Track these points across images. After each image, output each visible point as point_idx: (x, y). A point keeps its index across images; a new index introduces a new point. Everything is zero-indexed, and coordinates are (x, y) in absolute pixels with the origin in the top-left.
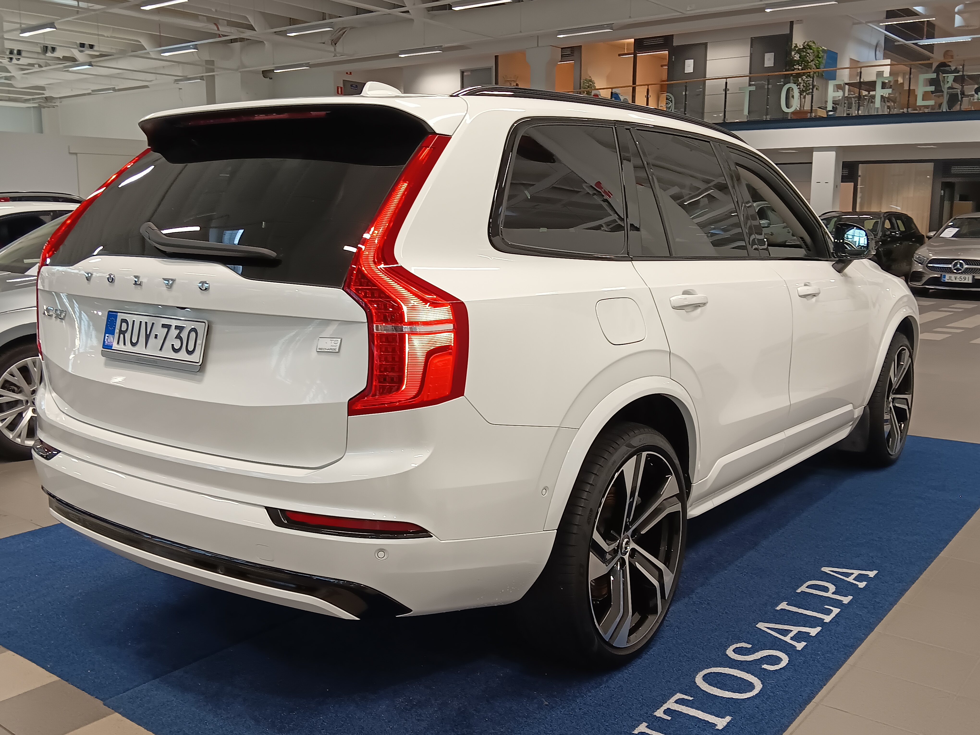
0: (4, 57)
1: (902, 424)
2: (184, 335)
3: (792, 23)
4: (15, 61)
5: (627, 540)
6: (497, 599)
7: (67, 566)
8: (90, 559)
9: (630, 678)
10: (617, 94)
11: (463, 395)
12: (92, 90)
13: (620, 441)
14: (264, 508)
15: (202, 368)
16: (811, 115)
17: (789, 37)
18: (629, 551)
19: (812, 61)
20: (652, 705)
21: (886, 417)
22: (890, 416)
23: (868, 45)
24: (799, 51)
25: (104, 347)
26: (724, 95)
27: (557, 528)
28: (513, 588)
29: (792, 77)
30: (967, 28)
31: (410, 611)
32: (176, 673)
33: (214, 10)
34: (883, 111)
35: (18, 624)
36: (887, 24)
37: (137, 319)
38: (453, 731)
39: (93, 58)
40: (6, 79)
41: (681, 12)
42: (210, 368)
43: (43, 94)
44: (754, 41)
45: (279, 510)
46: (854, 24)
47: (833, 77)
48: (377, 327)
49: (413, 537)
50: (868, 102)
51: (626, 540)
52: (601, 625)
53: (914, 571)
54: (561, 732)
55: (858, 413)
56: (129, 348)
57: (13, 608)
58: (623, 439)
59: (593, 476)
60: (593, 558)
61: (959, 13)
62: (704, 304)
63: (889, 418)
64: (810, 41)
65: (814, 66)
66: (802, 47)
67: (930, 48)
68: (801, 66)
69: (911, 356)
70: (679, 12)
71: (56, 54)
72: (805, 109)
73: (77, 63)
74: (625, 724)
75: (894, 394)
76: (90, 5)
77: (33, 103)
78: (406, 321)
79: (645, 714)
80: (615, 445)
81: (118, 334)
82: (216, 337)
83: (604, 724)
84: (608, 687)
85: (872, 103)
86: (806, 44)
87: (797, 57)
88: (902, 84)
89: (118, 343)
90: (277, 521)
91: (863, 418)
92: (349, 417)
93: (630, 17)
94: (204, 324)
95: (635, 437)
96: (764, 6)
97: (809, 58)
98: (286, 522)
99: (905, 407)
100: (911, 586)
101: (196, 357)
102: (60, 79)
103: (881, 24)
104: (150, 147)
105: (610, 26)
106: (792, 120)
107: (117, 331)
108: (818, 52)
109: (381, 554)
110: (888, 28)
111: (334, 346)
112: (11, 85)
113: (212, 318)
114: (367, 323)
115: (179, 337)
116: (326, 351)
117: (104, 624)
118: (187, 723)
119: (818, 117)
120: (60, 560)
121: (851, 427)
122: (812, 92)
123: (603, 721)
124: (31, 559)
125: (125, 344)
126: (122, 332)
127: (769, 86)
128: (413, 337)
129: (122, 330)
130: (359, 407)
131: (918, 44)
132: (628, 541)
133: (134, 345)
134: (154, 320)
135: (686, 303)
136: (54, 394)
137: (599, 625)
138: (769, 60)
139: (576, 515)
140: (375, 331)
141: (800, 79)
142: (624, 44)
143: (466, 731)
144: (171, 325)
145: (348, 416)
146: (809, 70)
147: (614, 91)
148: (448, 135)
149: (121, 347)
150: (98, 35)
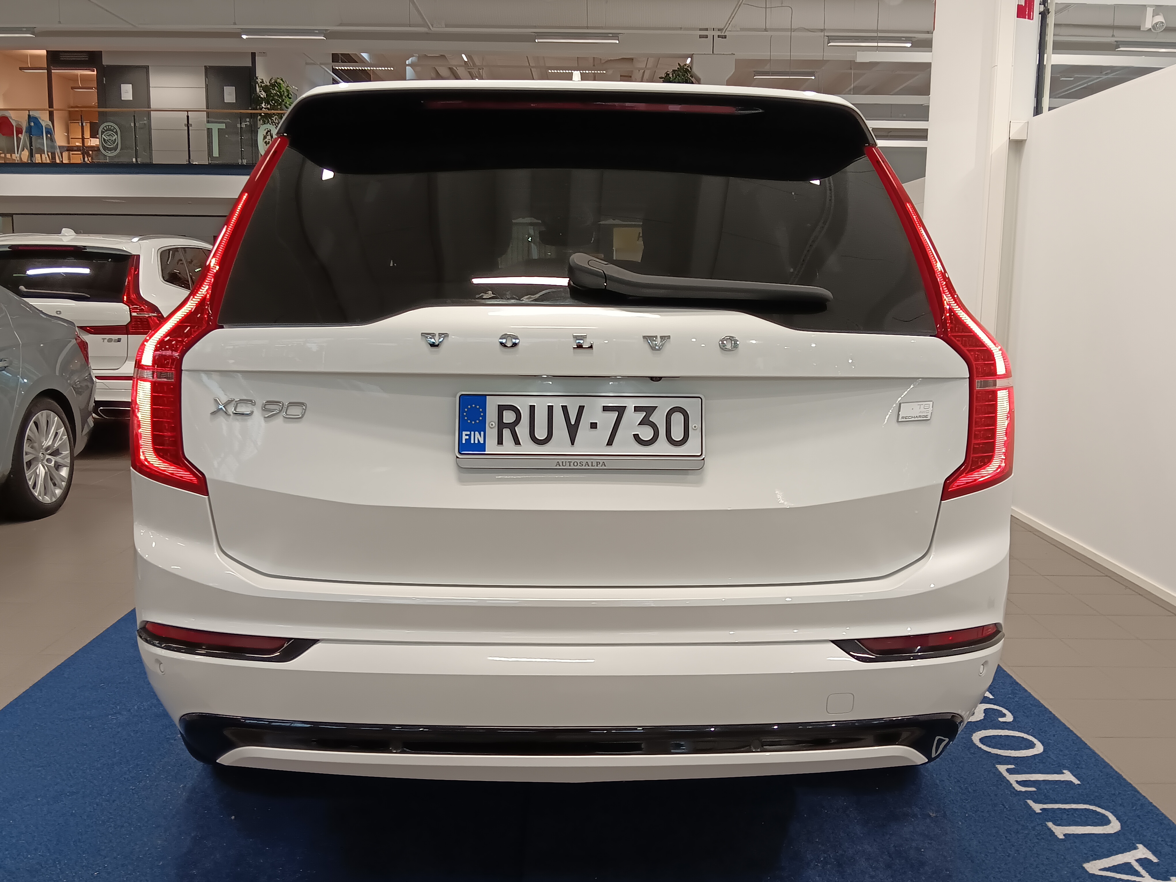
2: (658, 418)
3: (253, 55)
10: (36, 118)
14: (830, 642)
15: (705, 463)
17: (252, 71)
19: (280, 100)
24: (266, 89)
26: (187, 131)
29: (259, 117)
37: (539, 403)
41: (133, 25)
44: (209, 71)
45: (855, 640)
48: (978, 383)
56: (530, 448)
61: (412, 65)
64: (277, 78)
66: (268, 84)
68: (269, 105)
78: (998, 373)
81: (495, 430)
86: (273, 80)
87: (263, 95)
89: (499, 443)
92: (945, 500)
93: (60, 22)
94: (699, 399)
96: (239, 31)
98: (873, 654)
101: (694, 449)
108: (289, 91)
111: (924, 412)
114: (968, 379)
115: (646, 422)
116: (913, 419)
125: (517, 443)
126: (504, 426)
127: (242, 125)
129: (505, 421)
130: (954, 488)
133: (541, 442)
134: (583, 401)
138: (230, 95)
140: (976, 388)
142: (26, 56)
144: (626, 406)
145: (943, 499)
147: (32, 113)
149: (509, 449)
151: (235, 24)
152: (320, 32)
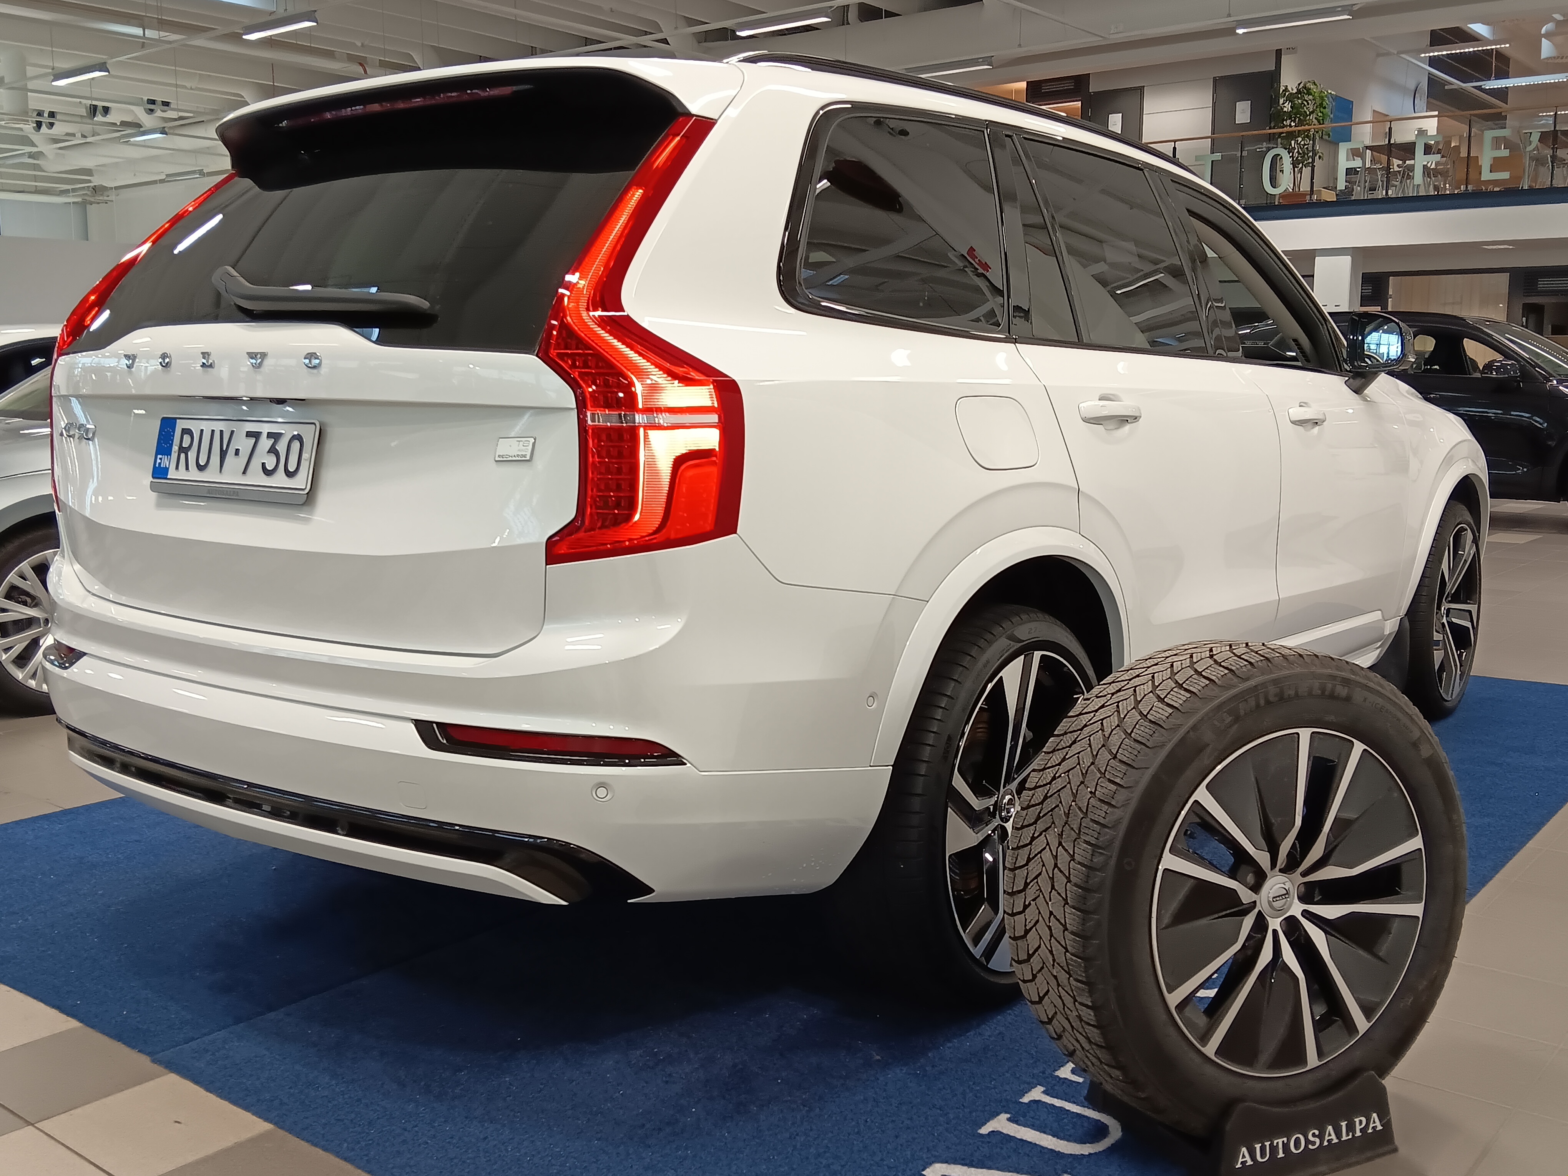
0: (28, 121)
1: (1464, 652)
2: (282, 447)
3: (1279, 53)
4: (44, 128)
5: (1010, 797)
6: (795, 880)
7: (101, 864)
8: (140, 854)
9: (1016, 1021)
11: (735, 532)
12: (166, 175)
13: (997, 630)
14: (410, 721)
15: (309, 499)
16: (1311, 197)
17: (1274, 76)
18: (1013, 815)
19: (1312, 113)
20: (1052, 1061)
21: (1437, 637)
22: (1444, 637)
23: (1402, 89)
24: (1291, 98)
25: (154, 476)
27: (892, 764)
28: (821, 861)
29: (1280, 139)
30: (1560, 61)
31: (650, 890)
32: (272, 1015)
33: (359, 44)
34: (1427, 190)
35: (18, 946)
36: (1431, 54)
37: (207, 427)
38: (724, 1098)
39: (166, 122)
40: (30, 157)
41: (1102, 37)
42: (324, 498)
43: (90, 181)
44: (1218, 82)
45: (435, 725)
46: (1378, 55)
47: (1347, 137)
48: (593, 415)
49: (654, 763)
50: (1403, 177)
51: (1008, 797)
52: (967, 931)
53: (1485, 867)
54: (902, 1100)
55: (1391, 627)
56: (194, 474)
57: (12, 924)
58: (1002, 627)
59: (953, 684)
60: (953, 819)
61: (1548, 36)
62: (1136, 418)
63: (1442, 639)
64: (1309, 82)
65: (1315, 121)
66: (1295, 91)
67: (1502, 94)
68: (1294, 121)
69: (1476, 541)
70: (1099, 36)
71: (109, 118)
72: (1301, 190)
73: (141, 129)
74: (1007, 1087)
75: (1450, 602)
76: (162, 34)
77: (73, 196)
78: (640, 406)
79: (1041, 1074)
80: (989, 636)
81: (177, 454)
82: (332, 447)
83: (972, 1088)
84: (980, 1034)
85: (1410, 179)
86: (1301, 85)
87: (1287, 107)
88: (1457, 148)
89: (177, 468)
90: (431, 742)
91: (1399, 635)
92: (548, 566)
93: (1020, 45)
94: (314, 426)
95: (1021, 624)
96: (1234, 24)
97: (1307, 108)
98: (445, 742)
99: (1468, 624)
100: (1481, 889)
101: (301, 482)
102: (118, 158)
103: (1423, 55)
104: (234, 172)
105: (987, 60)
106: (1280, 207)
107: (175, 448)
108: (1322, 98)
109: (602, 792)
110: (1433, 62)
111: (523, 450)
112: (37, 167)
113: (328, 419)
114: (576, 410)
115: (273, 450)
116: (510, 459)
117: (157, 945)
118: (287, 1087)
119: (1322, 201)
120: (90, 855)
121: (1379, 650)
122: (1313, 161)
123: (971, 1083)
124: (45, 853)
125: (187, 468)
126: (183, 450)
127: (1243, 152)
128: (652, 433)
129: (184, 446)
130: (563, 550)
131: (1483, 87)
132: (1010, 799)
133: (201, 468)
134: (234, 426)
135: (1105, 413)
136: (77, 567)
137: (964, 932)
138: (1243, 113)
139: (924, 746)
140: (589, 422)
141: (1293, 142)
142: (1010, 91)
143: (745, 1098)
144: (261, 432)
145: (547, 564)
146: (1307, 127)
148: (712, 119)
149: (182, 474)
150: (177, 86)
151: (1229, 15)
152: (1345, 9)
